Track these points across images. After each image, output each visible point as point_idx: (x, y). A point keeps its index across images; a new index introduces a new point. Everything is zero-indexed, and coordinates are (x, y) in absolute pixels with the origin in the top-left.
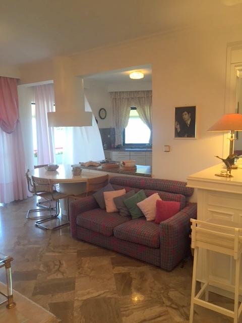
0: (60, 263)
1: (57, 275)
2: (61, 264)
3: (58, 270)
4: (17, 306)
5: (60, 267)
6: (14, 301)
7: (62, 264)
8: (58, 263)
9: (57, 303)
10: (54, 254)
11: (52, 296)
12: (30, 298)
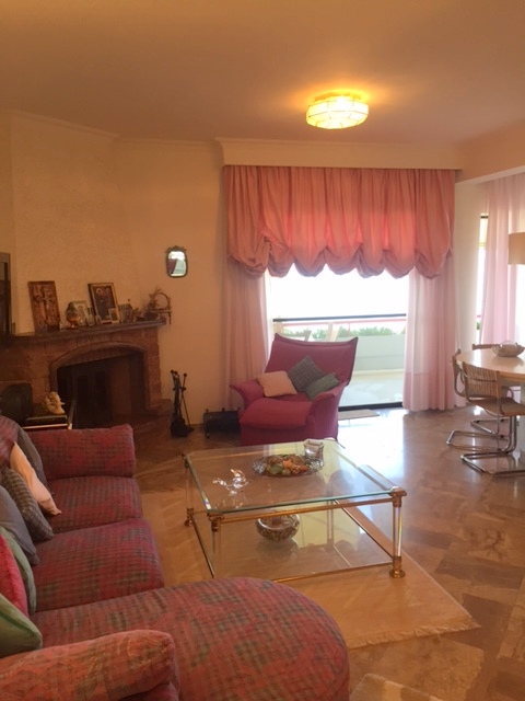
0: (499, 536)
1: (488, 554)
2: (499, 539)
3: (492, 547)
4: (406, 578)
5: (497, 542)
6: (403, 568)
7: (503, 540)
8: (495, 536)
9: (478, 598)
10: (489, 518)
11: (473, 584)
12: (430, 574)
